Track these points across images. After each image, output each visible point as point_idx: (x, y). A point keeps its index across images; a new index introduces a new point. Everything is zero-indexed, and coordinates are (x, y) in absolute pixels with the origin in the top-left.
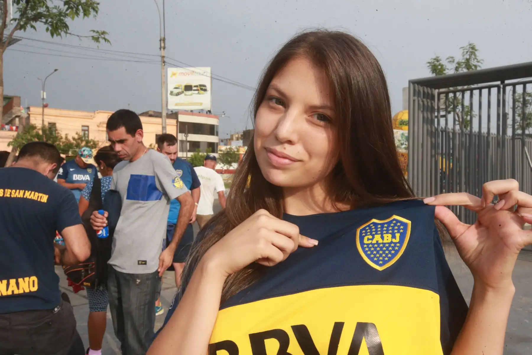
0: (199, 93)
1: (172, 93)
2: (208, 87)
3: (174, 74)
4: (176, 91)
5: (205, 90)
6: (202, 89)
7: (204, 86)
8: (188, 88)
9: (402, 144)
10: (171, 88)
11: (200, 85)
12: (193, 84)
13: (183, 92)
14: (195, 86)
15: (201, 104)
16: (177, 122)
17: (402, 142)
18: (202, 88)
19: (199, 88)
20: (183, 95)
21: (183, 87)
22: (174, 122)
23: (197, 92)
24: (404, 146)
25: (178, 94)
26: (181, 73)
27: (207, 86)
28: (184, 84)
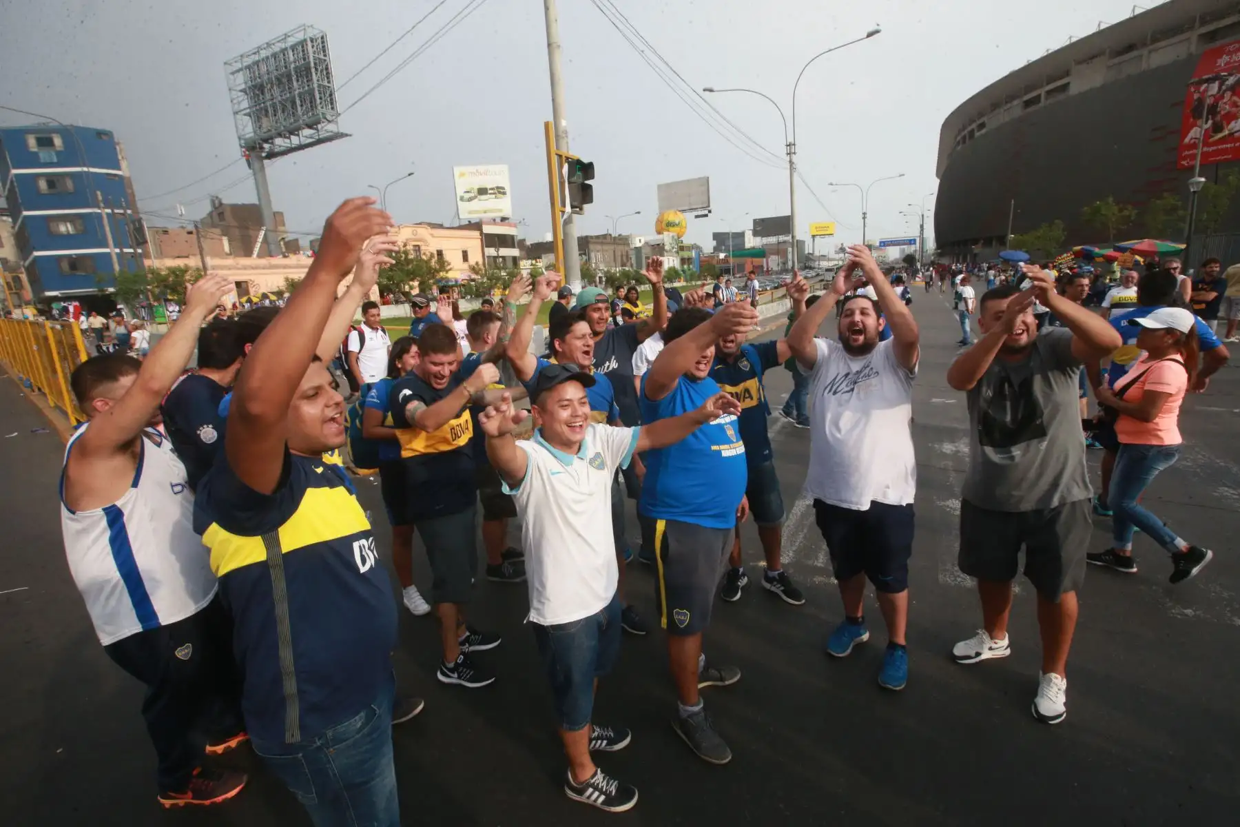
0: (496, 197)
1: (462, 199)
2: (508, 190)
3: (462, 175)
4: (467, 196)
5: (504, 193)
6: (500, 193)
7: (503, 188)
8: (482, 191)
9: (673, 248)
10: (460, 192)
11: (498, 188)
12: (489, 187)
13: (475, 197)
14: (491, 189)
15: (500, 210)
16: (481, 234)
17: (673, 245)
18: (500, 191)
19: (496, 191)
20: (476, 200)
21: (476, 191)
22: (477, 234)
23: (494, 196)
24: (675, 250)
25: (470, 199)
26: (471, 173)
27: (506, 188)
28: (476, 187)
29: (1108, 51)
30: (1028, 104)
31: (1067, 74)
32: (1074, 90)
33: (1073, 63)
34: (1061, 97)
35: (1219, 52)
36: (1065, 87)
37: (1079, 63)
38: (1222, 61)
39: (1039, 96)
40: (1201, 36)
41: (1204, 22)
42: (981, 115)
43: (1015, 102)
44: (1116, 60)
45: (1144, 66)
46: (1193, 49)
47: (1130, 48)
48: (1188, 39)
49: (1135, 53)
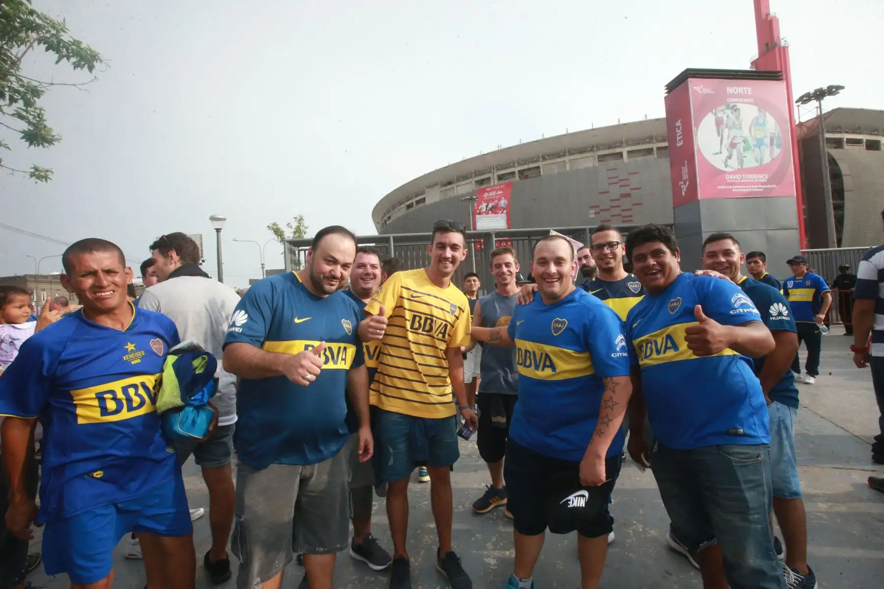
29: (439, 183)
30: (409, 207)
31: (423, 193)
32: (428, 202)
33: (425, 187)
34: (422, 205)
35: (484, 191)
36: (424, 200)
37: (429, 187)
38: (486, 195)
39: (412, 203)
40: (477, 182)
41: (476, 176)
42: (388, 212)
43: (403, 206)
44: (444, 188)
45: (455, 194)
46: (474, 188)
47: (450, 183)
48: (471, 182)
49: (450, 186)
